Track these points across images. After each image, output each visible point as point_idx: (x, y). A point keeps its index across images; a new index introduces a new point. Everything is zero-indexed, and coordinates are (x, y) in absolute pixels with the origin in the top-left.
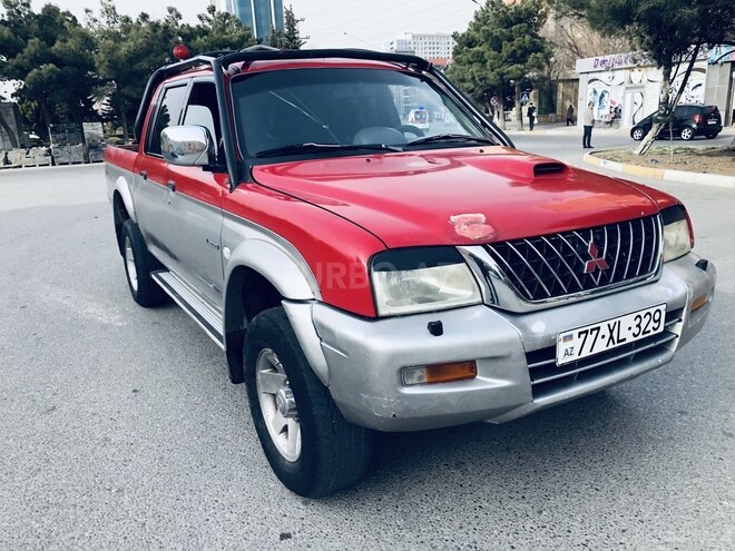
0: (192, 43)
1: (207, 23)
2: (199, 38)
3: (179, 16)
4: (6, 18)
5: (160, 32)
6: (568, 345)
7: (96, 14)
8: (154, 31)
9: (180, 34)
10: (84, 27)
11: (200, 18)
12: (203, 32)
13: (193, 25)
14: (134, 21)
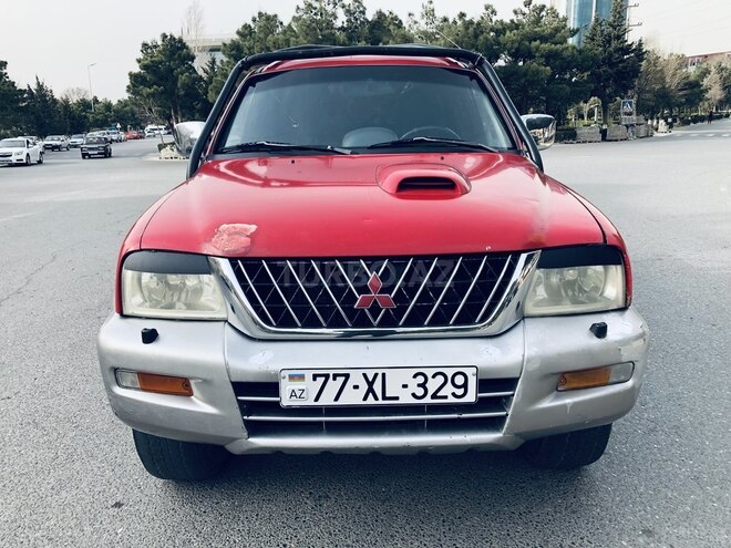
0: (501, 38)
1: (520, 17)
2: (508, 33)
3: (494, 12)
4: (345, 25)
5: (471, 29)
6: (297, 386)
7: (417, 17)
8: (467, 29)
9: (492, 30)
10: (407, 28)
11: (515, 12)
12: (515, 26)
13: (507, 20)
14: (451, 21)
